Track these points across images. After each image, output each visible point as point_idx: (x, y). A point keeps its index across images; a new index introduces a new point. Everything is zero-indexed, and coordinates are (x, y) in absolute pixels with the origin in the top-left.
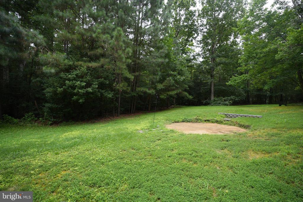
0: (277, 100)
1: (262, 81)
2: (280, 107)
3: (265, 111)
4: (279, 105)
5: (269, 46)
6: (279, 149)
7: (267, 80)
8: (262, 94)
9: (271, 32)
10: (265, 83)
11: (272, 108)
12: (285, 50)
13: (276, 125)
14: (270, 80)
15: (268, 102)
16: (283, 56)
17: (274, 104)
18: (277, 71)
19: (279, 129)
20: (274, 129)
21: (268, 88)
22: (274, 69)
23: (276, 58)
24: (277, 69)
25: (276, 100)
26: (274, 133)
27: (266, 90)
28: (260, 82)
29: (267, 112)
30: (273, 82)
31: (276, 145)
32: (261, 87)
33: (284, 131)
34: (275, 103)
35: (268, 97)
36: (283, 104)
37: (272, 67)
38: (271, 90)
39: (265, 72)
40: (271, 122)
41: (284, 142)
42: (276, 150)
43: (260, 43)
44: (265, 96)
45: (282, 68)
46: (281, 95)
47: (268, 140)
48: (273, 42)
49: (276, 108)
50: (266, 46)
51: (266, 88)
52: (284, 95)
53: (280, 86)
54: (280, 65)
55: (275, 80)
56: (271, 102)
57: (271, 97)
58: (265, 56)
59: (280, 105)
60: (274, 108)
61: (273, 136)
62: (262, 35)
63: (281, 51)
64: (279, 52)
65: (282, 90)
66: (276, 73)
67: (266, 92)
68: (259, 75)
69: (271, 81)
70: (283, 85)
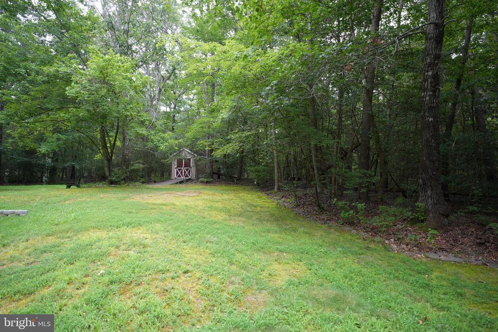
0: (65, 177)
1: (35, 134)
2: (68, 189)
3: (36, 199)
4: (66, 186)
5: (56, 65)
6: (53, 279)
7: (47, 134)
8: (34, 161)
9: (63, 37)
10: (41, 139)
11: (52, 193)
12: (83, 83)
13: (54, 228)
14: (53, 133)
15: (46, 181)
16: (81, 93)
17: (57, 184)
18: (69, 120)
19: (59, 236)
20: (48, 237)
21: (47, 151)
22: (62, 115)
23: (66, 92)
24: (67, 115)
25: (62, 176)
26: (47, 246)
27: (44, 155)
28: (32, 137)
29: (41, 201)
30: (58, 139)
31: (48, 272)
32: (33, 145)
33: (69, 237)
34: (61, 182)
35: (48, 169)
36: (73, 184)
37: (59, 109)
38: (55, 155)
39: (44, 116)
40: (46, 222)
41: (65, 260)
42: (47, 282)
43: (37, 49)
44: (42, 167)
45: (77, 116)
46: (73, 167)
47: (32, 263)
48: (64, 59)
49: (59, 193)
50: (50, 63)
51: (43, 149)
52: (77, 167)
53: (72, 149)
54: (74, 109)
55: (63, 137)
56: (52, 181)
57: (53, 170)
58: (48, 82)
59: (69, 187)
60: (56, 193)
61: (45, 252)
62: (45, 36)
63: (76, 83)
64: (73, 84)
65: (76, 157)
66: (65, 123)
67: (45, 159)
68: (31, 120)
69: (55, 136)
70: (78, 147)
